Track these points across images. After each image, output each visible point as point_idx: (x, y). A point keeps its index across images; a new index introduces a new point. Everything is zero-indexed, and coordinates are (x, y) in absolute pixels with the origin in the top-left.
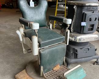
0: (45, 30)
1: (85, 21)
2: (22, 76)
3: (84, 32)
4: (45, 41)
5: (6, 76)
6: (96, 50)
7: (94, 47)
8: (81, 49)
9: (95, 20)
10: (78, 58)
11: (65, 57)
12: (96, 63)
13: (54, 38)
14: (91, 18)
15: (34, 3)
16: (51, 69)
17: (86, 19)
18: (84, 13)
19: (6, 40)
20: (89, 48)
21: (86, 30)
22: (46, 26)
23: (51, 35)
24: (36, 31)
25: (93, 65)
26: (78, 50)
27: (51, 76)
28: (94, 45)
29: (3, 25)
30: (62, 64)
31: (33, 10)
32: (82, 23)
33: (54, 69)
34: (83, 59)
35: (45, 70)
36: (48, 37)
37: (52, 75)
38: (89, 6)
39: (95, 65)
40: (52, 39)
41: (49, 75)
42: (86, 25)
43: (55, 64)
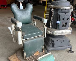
0: (29, 26)
1: (59, 21)
2: (13, 58)
3: (59, 28)
4: (27, 34)
5: (3, 58)
6: (69, 42)
7: (68, 39)
8: (57, 40)
9: (67, 20)
10: (55, 47)
11: (43, 46)
12: (70, 51)
13: (34, 33)
14: (64, 18)
15: (23, 7)
16: (32, 55)
17: (60, 18)
18: (58, 14)
19: (7, 31)
20: (64, 40)
21: (60, 27)
22: (32, 23)
23: (33, 30)
24: (19, 28)
25: (67, 53)
26: (55, 41)
27: (31, 59)
28: (68, 37)
29: (7, 19)
30: (41, 51)
31: (22, 12)
32: (57, 21)
33: (34, 54)
34: (59, 48)
35: (28, 55)
36: (30, 32)
37: (33, 58)
38: (62, 9)
39: (69, 53)
40: (33, 33)
41: (30, 59)
42: (60, 23)
43: (35, 51)
